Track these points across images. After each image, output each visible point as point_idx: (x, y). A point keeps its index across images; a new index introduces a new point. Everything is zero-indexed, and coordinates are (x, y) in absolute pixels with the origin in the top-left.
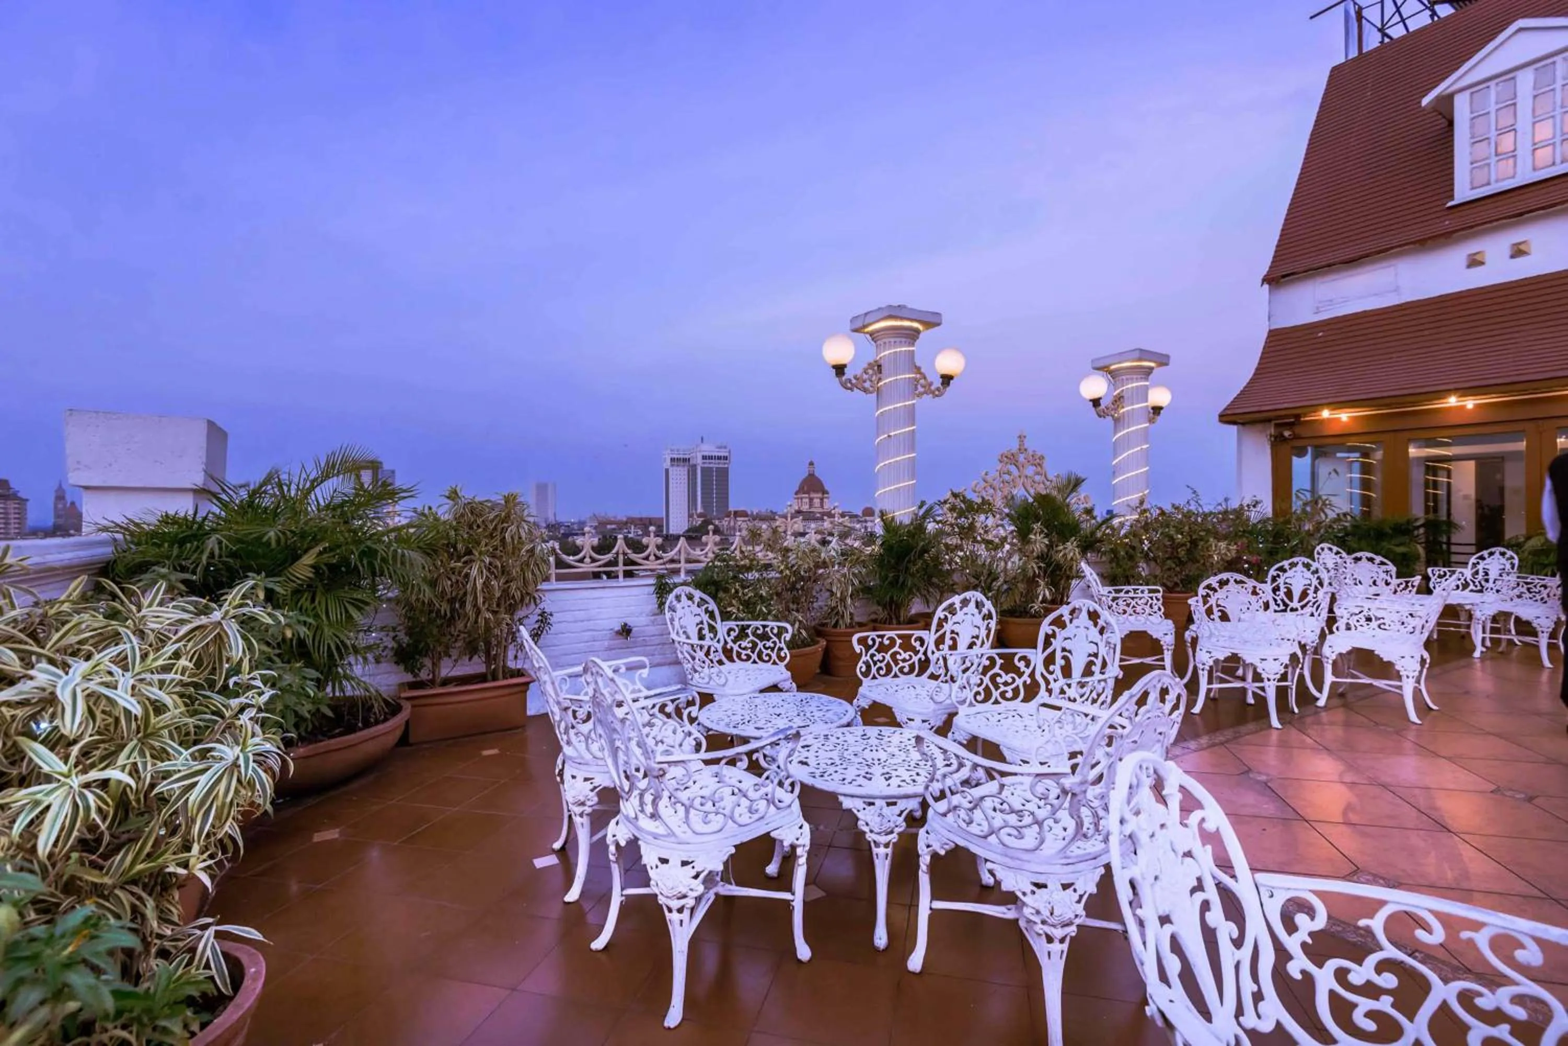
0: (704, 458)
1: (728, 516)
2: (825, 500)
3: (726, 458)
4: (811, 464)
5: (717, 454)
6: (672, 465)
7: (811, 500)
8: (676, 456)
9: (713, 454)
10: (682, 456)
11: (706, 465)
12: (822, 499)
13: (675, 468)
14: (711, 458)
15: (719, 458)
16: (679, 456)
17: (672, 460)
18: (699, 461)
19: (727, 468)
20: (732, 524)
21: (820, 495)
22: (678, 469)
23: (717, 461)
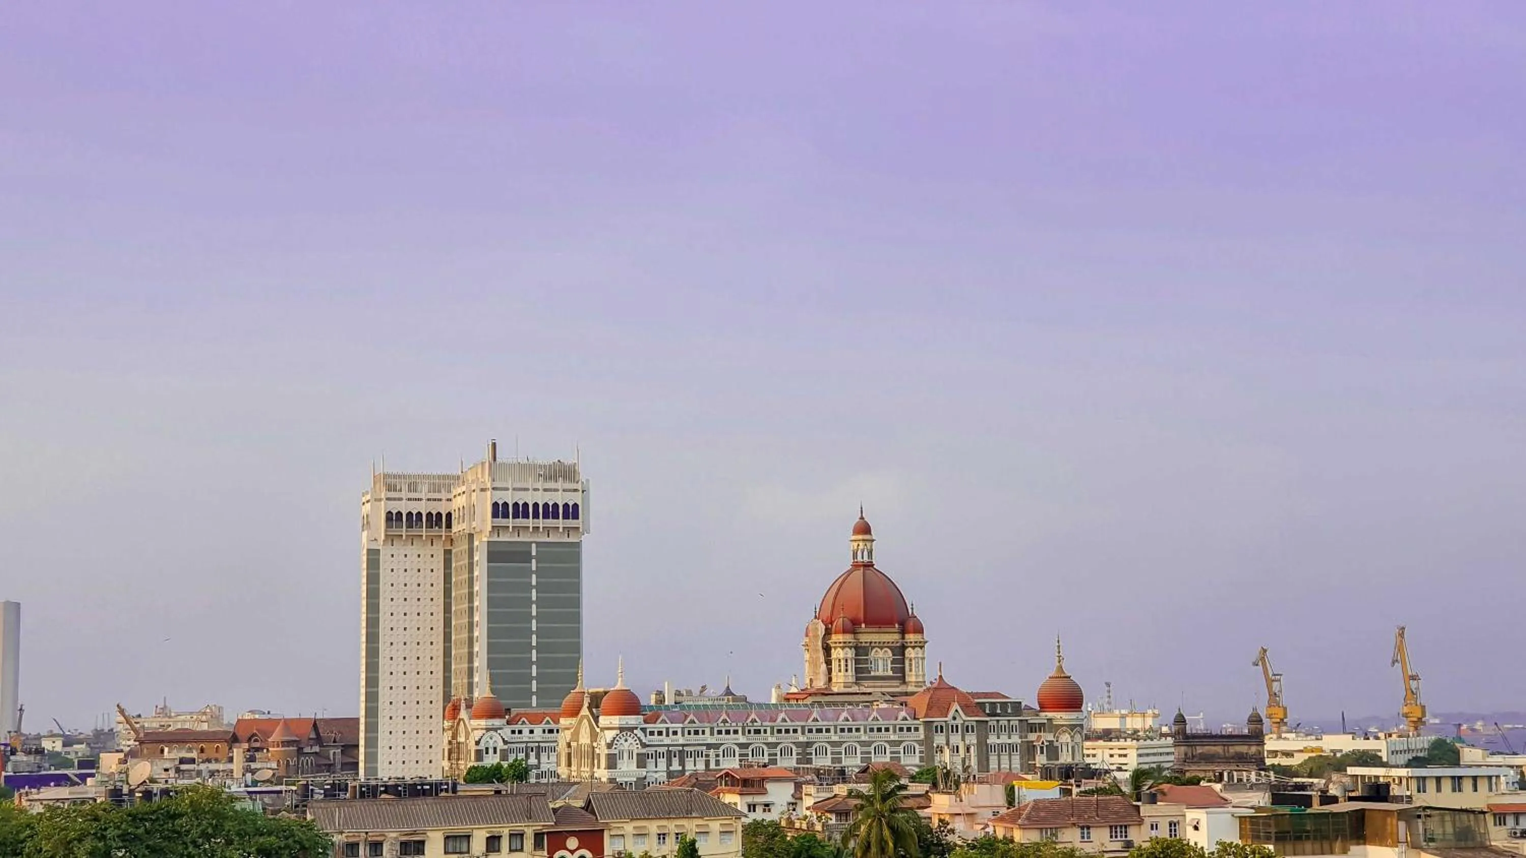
0: (499, 510)
1: (574, 712)
2: (910, 653)
3: (572, 512)
4: (864, 529)
5: (541, 498)
6: (390, 539)
7: (861, 651)
8: (404, 507)
9: (530, 498)
10: (423, 508)
11: (505, 537)
12: (900, 651)
13: (399, 549)
14: (521, 511)
15: (551, 511)
16: (415, 508)
17: (393, 519)
18: (484, 521)
19: (578, 545)
20: (585, 739)
21: (893, 638)
22: (412, 550)
23: (541, 522)
